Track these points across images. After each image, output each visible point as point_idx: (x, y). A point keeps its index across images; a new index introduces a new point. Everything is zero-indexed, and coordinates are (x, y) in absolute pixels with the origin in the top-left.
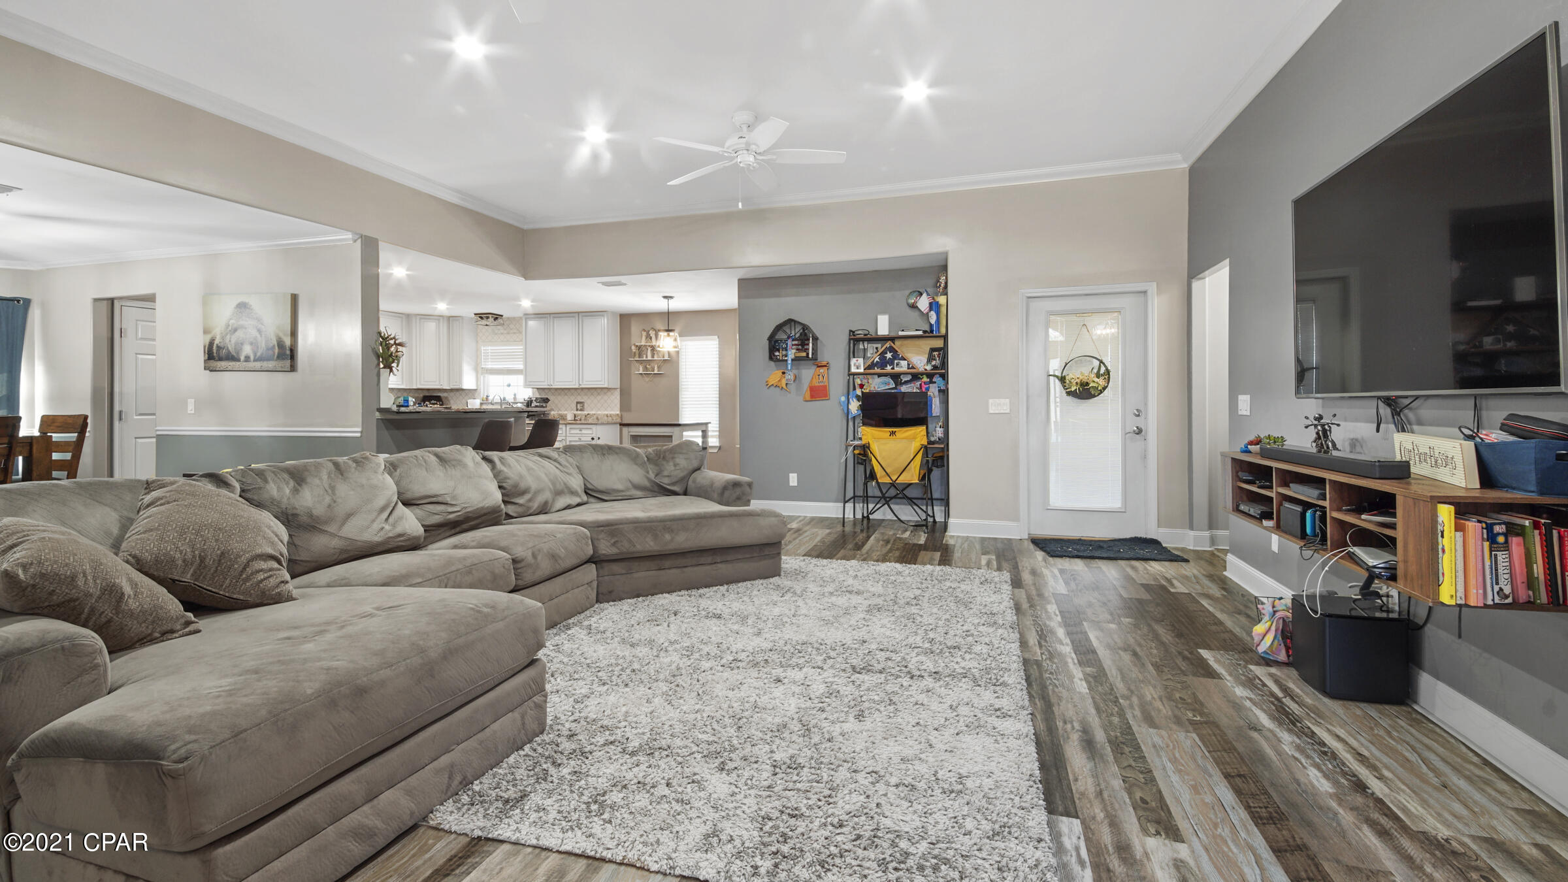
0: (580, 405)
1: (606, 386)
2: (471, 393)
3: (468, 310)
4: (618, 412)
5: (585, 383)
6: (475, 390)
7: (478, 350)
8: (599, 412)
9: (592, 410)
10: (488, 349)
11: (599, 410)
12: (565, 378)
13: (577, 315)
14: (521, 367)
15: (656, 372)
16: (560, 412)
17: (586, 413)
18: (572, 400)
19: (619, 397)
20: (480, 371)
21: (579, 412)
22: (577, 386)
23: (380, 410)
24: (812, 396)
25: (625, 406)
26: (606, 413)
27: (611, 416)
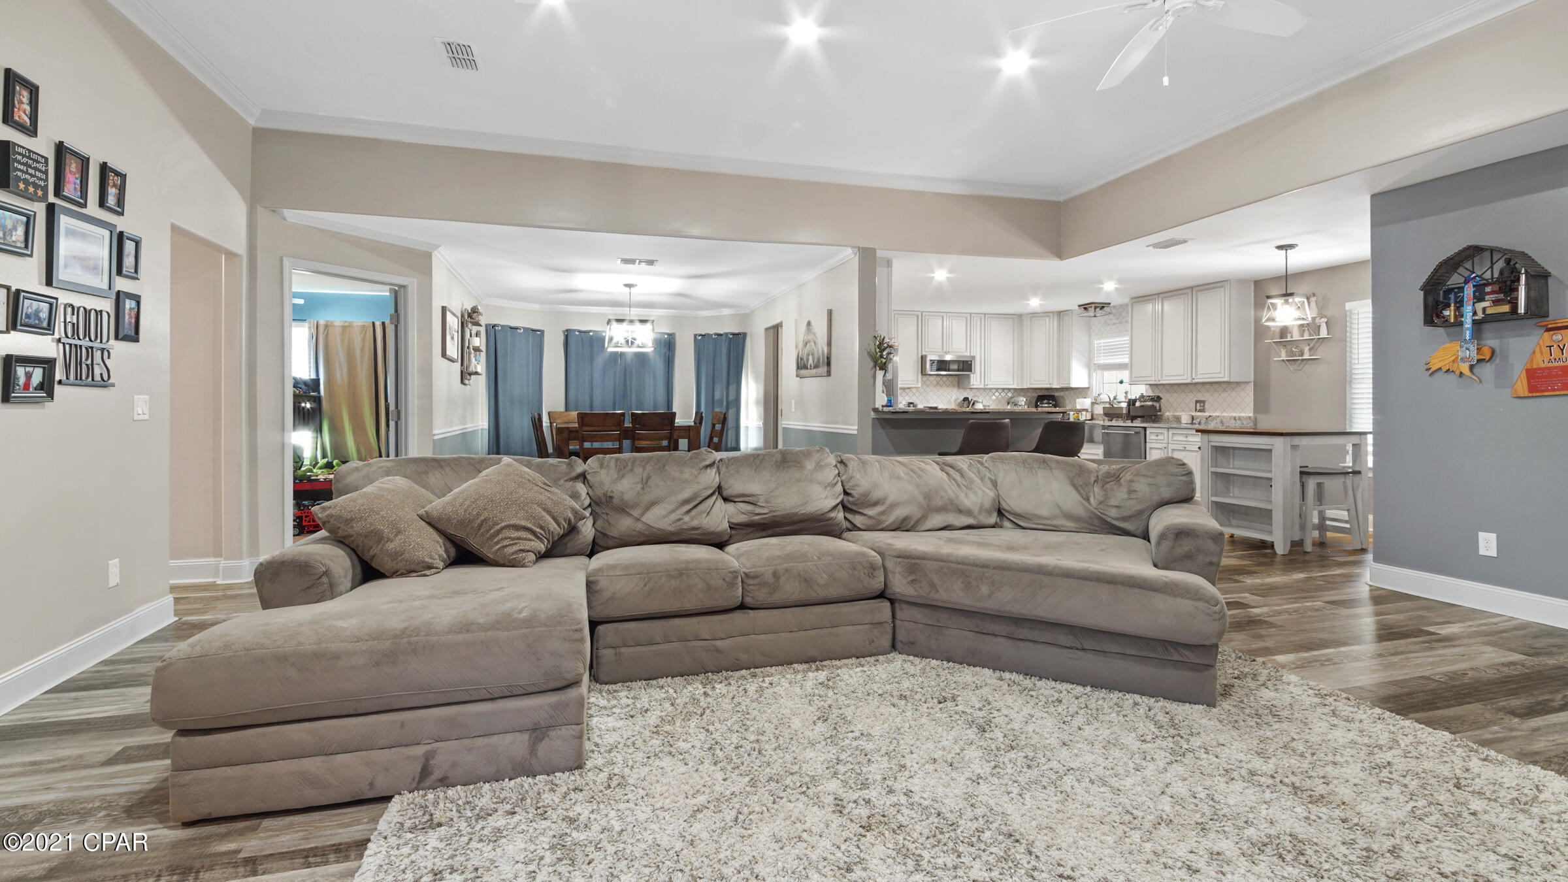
0: (1200, 405)
1: (1226, 379)
2: (1082, 392)
3: (1071, 302)
4: (1251, 415)
5: (1199, 376)
6: (1088, 388)
7: (1090, 344)
8: (1225, 414)
9: (1215, 411)
10: (1100, 342)
11: (1224, 411)
12: (1175, 373)
13: (1189, 291)
14: (1125, 360)
15: (1306, 356)
16: (1176, 414)
17: (1207, 414)
18: (1190, 398)
19: (1252, 394)
20: (1091, 366)
21: (1199, 414)
22: (1188, 381)
23: (876, 410)
24: (1532, 388)
25: (1261, 405)
26: (1234, 414)
27: (1240, 418)
